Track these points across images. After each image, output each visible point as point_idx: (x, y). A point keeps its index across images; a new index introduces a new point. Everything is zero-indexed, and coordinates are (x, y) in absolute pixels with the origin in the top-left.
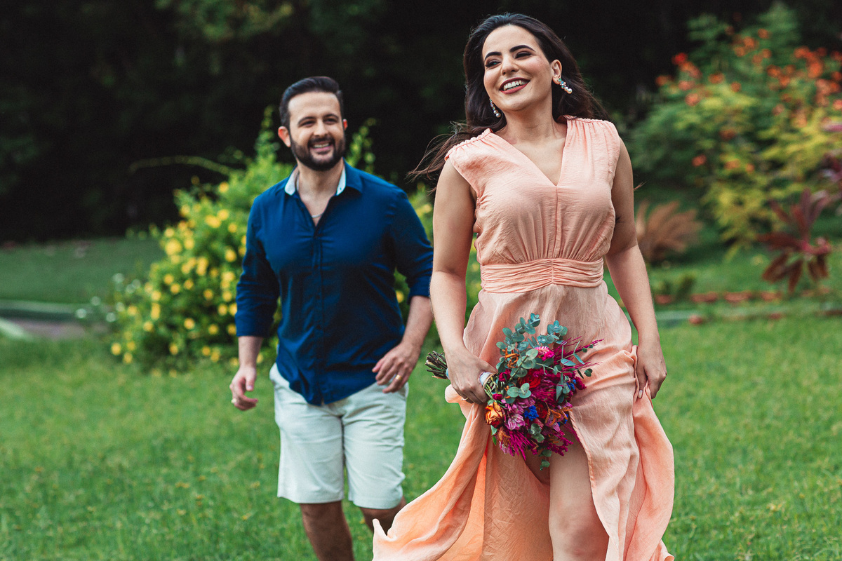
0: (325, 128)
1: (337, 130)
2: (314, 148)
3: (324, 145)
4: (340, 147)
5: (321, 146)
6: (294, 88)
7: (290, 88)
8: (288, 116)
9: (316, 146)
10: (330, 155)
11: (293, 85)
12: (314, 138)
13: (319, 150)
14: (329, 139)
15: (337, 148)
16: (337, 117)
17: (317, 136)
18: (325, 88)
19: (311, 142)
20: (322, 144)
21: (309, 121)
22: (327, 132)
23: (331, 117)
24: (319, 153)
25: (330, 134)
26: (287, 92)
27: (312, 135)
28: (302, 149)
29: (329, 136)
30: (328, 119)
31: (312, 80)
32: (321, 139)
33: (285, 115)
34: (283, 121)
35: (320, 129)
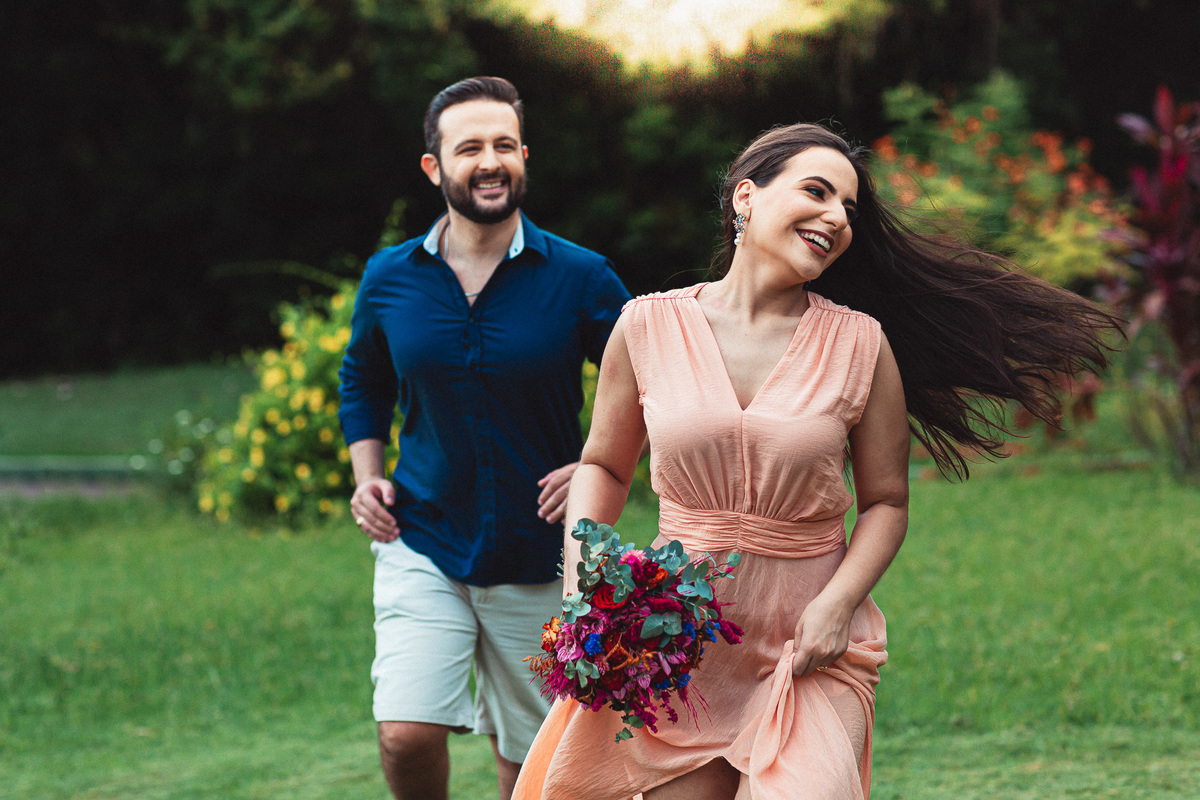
0: (497, 159)
1: (515, 161)
2: (480, 189)
3: (494, 185)
4: (519, 187)
5: (489, 186)
6: (449, 94)
7: (442, 93)
8: (439, 138)
9: (481, 186)
10: (502, 201)
11: (448, 89)
12: (479, 172)
13: (485, 193)
14: (502, 176)
15: (514, 190)
16: (515, 142)
17: (485, 170)
18: (498, 95)
19: (474, 180)
20: (491, 183)
21: (473, 147)
22: (499, 165)
23: (506, 142)
24: (486, 197)
25: (504, 167)
26: (437, 99)
27: (476, 168)
28: (459, 189)
29: (502, 171)
30: (502, 144)
31: (478, 82)
32: (490, 176)
33: (434, 136)
34: (430, 145)
35: (489, 159)
